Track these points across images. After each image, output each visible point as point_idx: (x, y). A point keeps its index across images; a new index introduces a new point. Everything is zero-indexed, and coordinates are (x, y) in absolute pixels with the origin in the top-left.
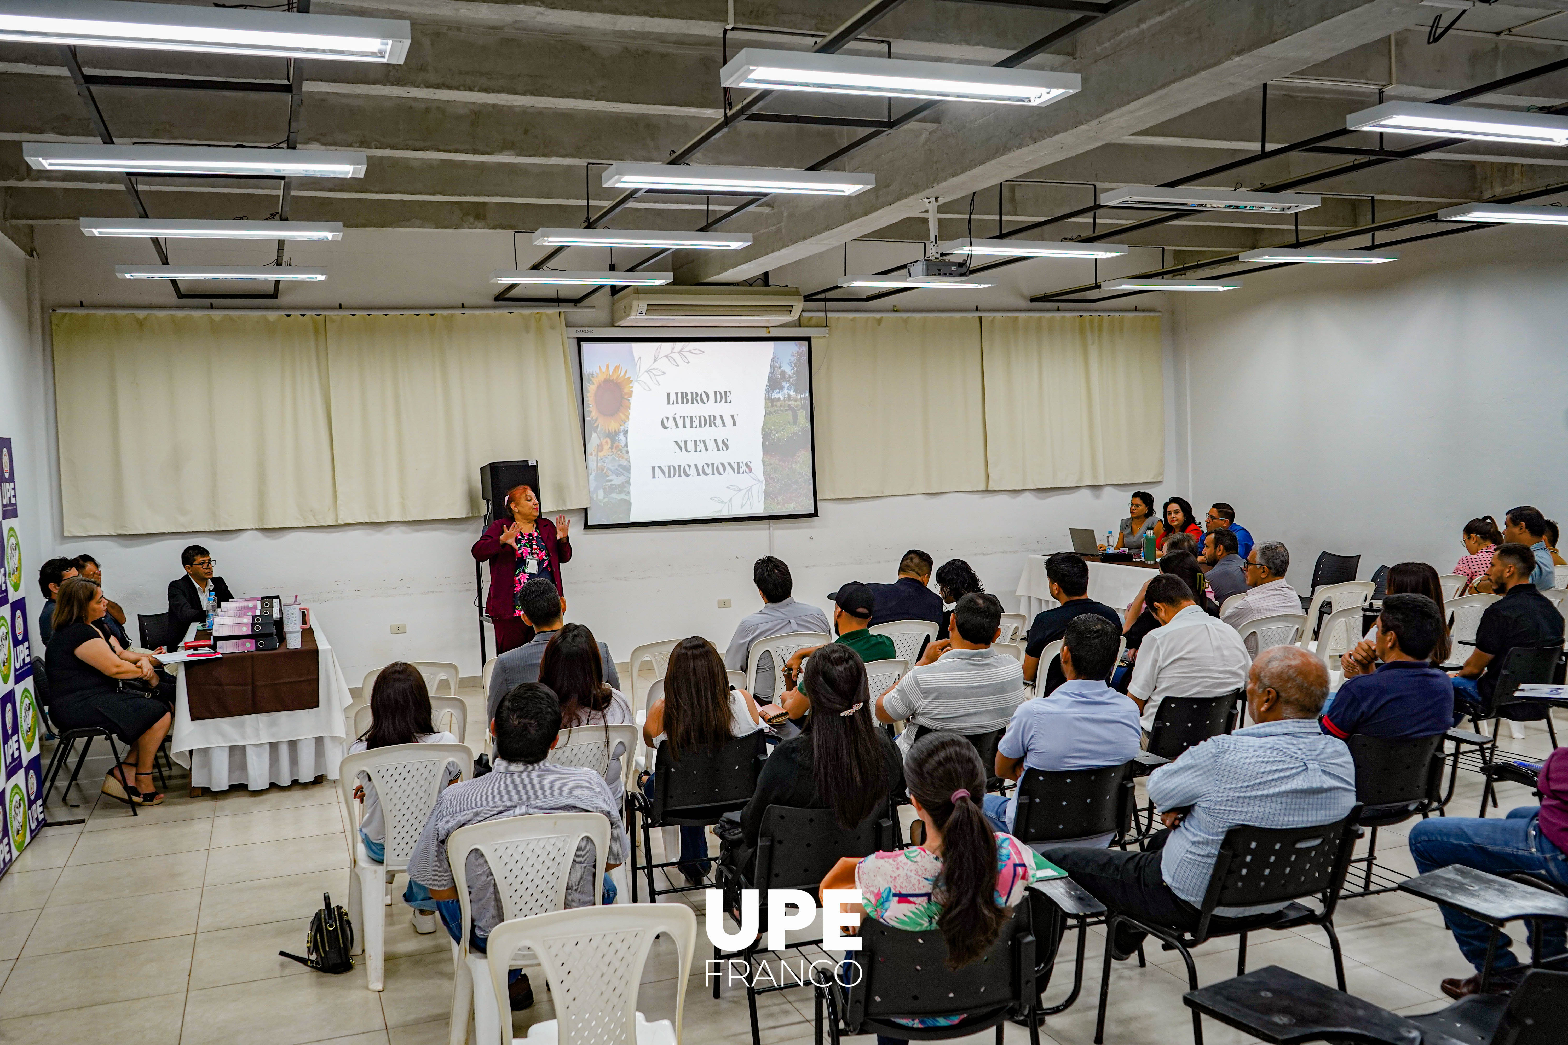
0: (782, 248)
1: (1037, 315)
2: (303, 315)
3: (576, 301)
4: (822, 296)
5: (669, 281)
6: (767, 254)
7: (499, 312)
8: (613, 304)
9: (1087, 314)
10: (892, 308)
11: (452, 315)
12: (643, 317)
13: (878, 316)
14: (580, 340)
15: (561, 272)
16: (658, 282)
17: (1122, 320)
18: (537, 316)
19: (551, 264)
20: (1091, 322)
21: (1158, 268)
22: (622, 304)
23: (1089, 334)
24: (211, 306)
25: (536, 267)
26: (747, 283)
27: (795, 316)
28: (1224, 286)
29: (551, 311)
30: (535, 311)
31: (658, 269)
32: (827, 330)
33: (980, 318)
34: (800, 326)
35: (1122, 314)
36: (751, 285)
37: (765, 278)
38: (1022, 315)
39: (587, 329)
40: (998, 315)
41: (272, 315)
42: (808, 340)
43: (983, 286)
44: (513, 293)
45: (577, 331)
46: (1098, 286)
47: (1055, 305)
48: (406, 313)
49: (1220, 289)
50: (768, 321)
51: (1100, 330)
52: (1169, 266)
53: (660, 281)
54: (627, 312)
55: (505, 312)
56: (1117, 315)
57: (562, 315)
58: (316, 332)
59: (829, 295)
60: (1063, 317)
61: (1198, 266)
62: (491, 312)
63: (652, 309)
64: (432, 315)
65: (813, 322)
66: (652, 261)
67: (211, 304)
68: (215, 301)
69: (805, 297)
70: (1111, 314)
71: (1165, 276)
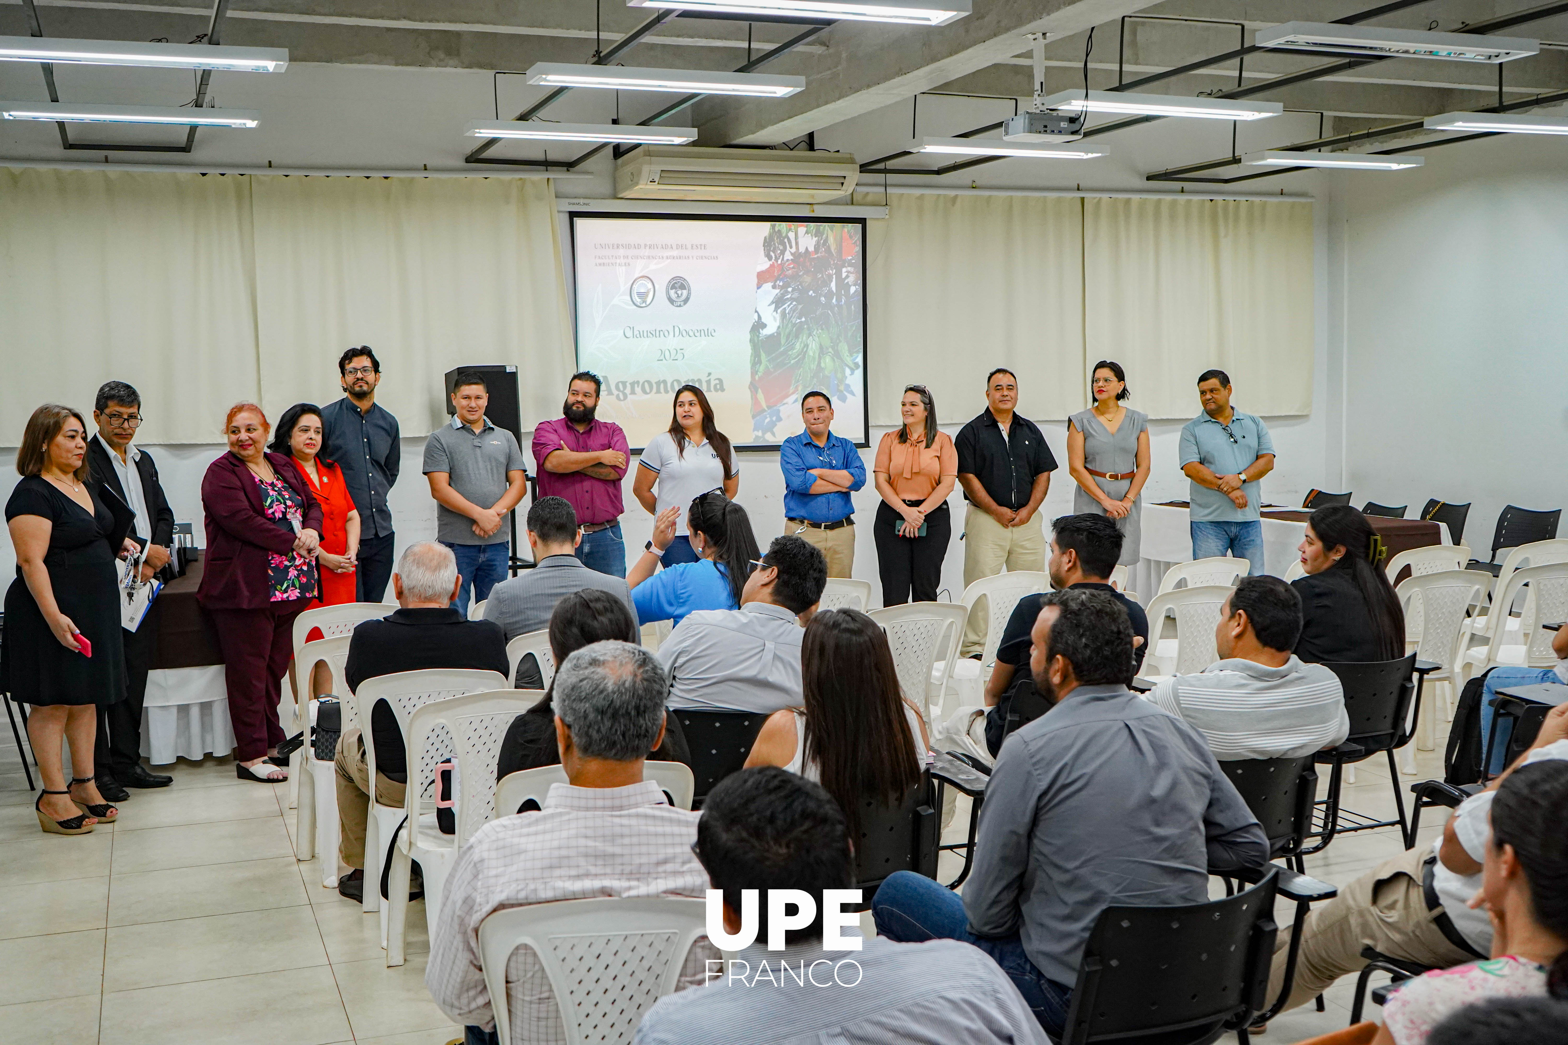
0: (839, 99)
1: (1154, 197)
2: (223, 175)
3: (569, 165)
4: (881, 166)
5: (692, 139)
6: (818, 106)
7: (471, 176)
8: (616, 168)
9: (1218, 198)
10: (969, 183)
11: (413, 179)
12: (655, 186)
13: (952, 193)
14: (573, 215)
15: (555, 123)
16: (678, 140)
17: (1264, 206)
18: (519, 182)
19: (542, 113)
20: (1226, 209)
21: (1314, 138)
22: (628, 169)
23: (1221, 222)
24: (107, 160)
25: (523, 117)
26: (786, 146)
27: (849, 188)
28: (1399, 163)
29: (538, 177)
30: (517, 176)
31: (677, 123)
32: (886, 210)
33: (1083, 199)
34: (852, 204)
35: (1264, 199)
36: (792, 150)
37: (810, 141)
38: (1135, 197)
39: (582, 201)
40: (1105, 196)
41: (183, 173)
42: (863, 221)
43: (1090, 156)
44: (490, 153)
45: (569, 204)
46: (1236, 161)
47: (1178, 185)
48: (353, 174)
49: (1395, 166)
50: (813, 196)
51: (1237, 219)
52: (1328, 136)
53: (679, 138)
54: (634, 179)
55: (480, 176)
56: (1256, 200)
57: (551, 182)
58: (239, 196)
59: (890, 164)
60: (1189, 201)
61: (1369, 135)
62: (461, 176)
63: (666, 176)
64: (386, 178)
65: (870, 198)
66: (673, 112)
67: (106, 157)
68: (111, 154)
69: (861, 166)
70: (1250, 199)
71: (1323, 149)
